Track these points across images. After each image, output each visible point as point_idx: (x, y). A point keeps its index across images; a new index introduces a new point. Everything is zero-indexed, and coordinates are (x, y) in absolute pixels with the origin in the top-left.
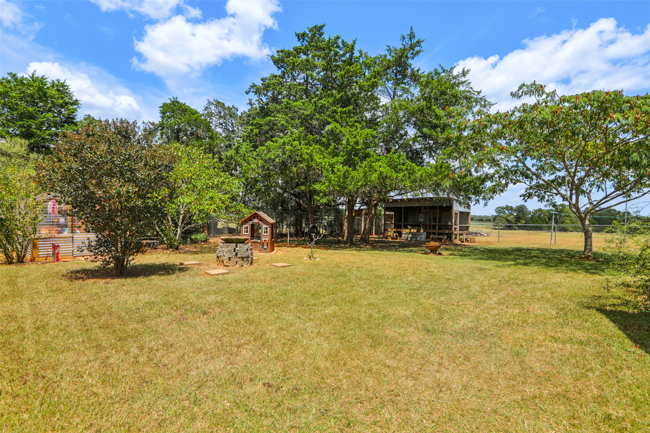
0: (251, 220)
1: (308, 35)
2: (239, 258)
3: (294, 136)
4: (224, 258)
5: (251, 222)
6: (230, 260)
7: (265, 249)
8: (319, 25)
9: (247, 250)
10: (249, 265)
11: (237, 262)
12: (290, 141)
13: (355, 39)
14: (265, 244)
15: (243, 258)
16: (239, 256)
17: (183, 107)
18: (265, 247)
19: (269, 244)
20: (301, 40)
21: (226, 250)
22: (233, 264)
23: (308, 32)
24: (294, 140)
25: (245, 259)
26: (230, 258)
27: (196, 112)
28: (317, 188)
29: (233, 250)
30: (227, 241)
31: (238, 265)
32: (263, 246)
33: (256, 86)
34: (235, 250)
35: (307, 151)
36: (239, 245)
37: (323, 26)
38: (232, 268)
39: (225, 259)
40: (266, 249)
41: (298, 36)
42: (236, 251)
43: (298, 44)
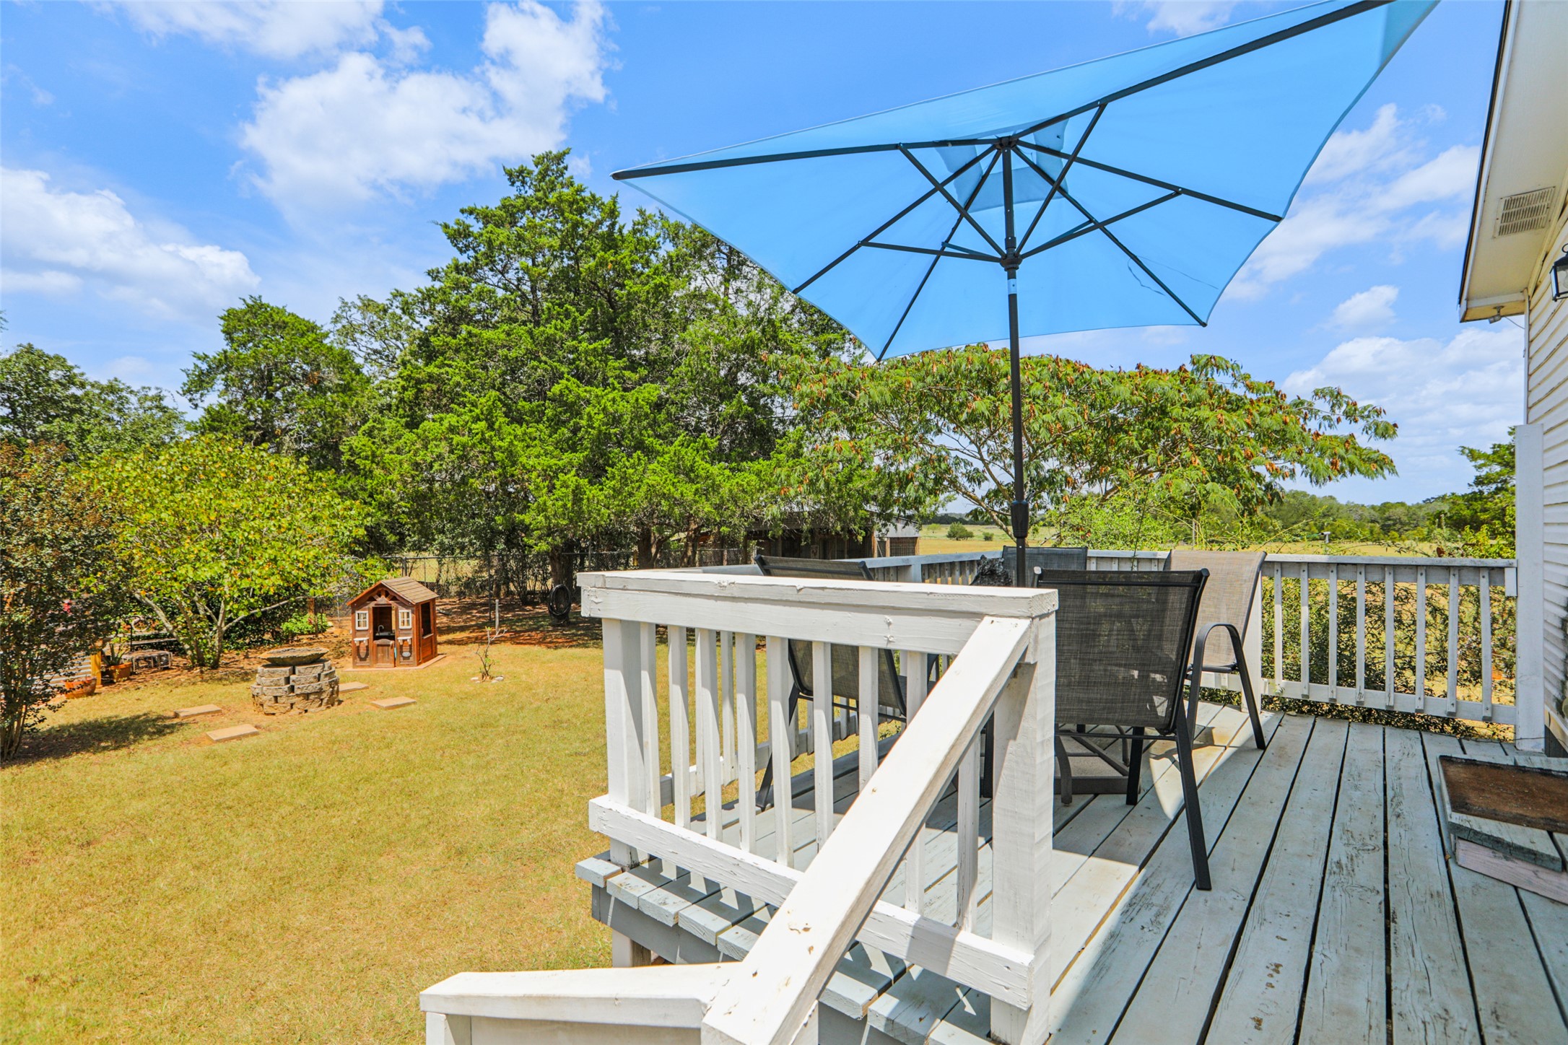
0: (372, 599)
1: (530, 173)
2: (298, 695)
3: (478, 411)
4: (264, 698)
5: (372, 604)
6: (276, 702)
7: (405, 658)
8: (555, 152)
9: (319, 678)
10: (323, 707)
11: (292, 705)
12: (467, 422)
13: (614, 195)
14: (406, 649)
15: (306, 696)
16: (297, 692)
17: (276, 318)
18: (406, 654)
19: (415, 648)
20: (518, 184)
21: (268, 682)
22: (283, 710)
23: (531, 167)
24: (477, 419)
25: (312, 697)
26: (276, 698)
27: (313, 328)
28: (527, 521)
29: (283, 682)
30: (275, 663)
31: (295, 711)
32: (401, 652)
33: (402, 295)
34: (287, 680)
35: (502, 444)
36: (298, 668)
37: (564, 154)
38: (281, 717)
39: (267, 698)
40: (408, 658)
41: (510, 174)
42: (292, 683)
43: (512, 192)
